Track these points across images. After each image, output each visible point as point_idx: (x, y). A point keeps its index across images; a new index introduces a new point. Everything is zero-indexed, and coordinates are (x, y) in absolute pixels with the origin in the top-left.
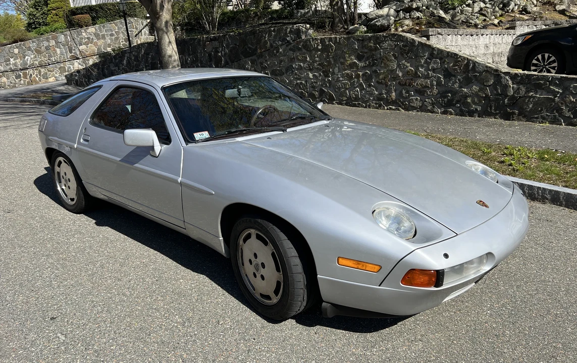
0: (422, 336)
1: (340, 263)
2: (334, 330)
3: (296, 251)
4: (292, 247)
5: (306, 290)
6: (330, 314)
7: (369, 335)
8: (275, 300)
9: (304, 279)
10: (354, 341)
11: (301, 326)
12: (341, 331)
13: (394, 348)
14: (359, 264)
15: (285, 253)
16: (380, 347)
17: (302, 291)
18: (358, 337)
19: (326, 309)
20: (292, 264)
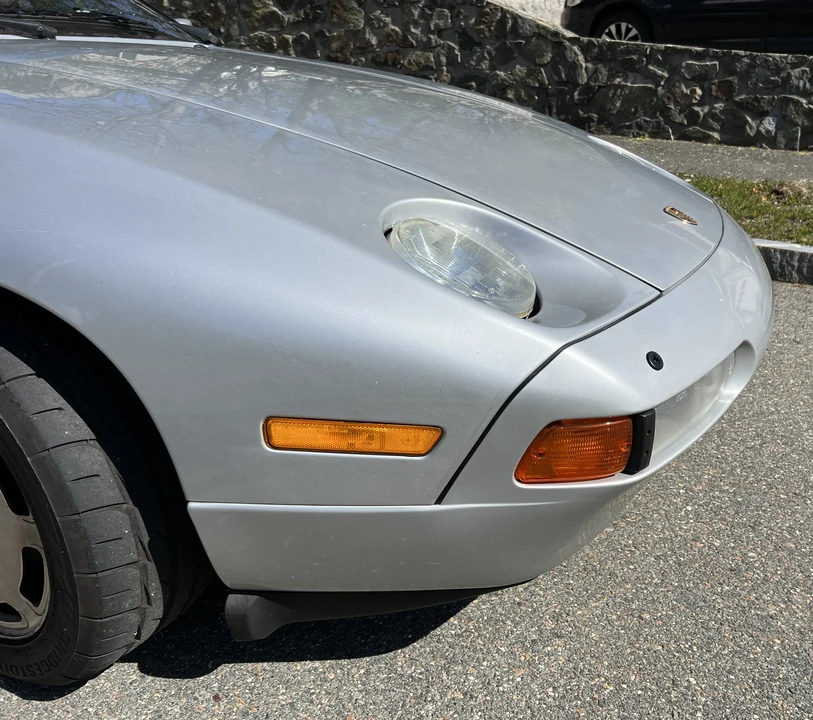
0: (556, 618)
1: (276, 441)
2: (283, 666)
3: (79, 421)
4: (62, 402)
5: (151, 566)
6: (260, 628)
7: (400, 656)
8: (33, 618)
9: (134, 527)
10: (357, 695)
11: (160, 682)
12: (309, 664)
13: (486, 685)
14: (354, 433)
15: (30, 431)
16: (443, 695)
17: (134, 572)
18: (368, 672)
19: (243, 618)
20: (69, 473)
